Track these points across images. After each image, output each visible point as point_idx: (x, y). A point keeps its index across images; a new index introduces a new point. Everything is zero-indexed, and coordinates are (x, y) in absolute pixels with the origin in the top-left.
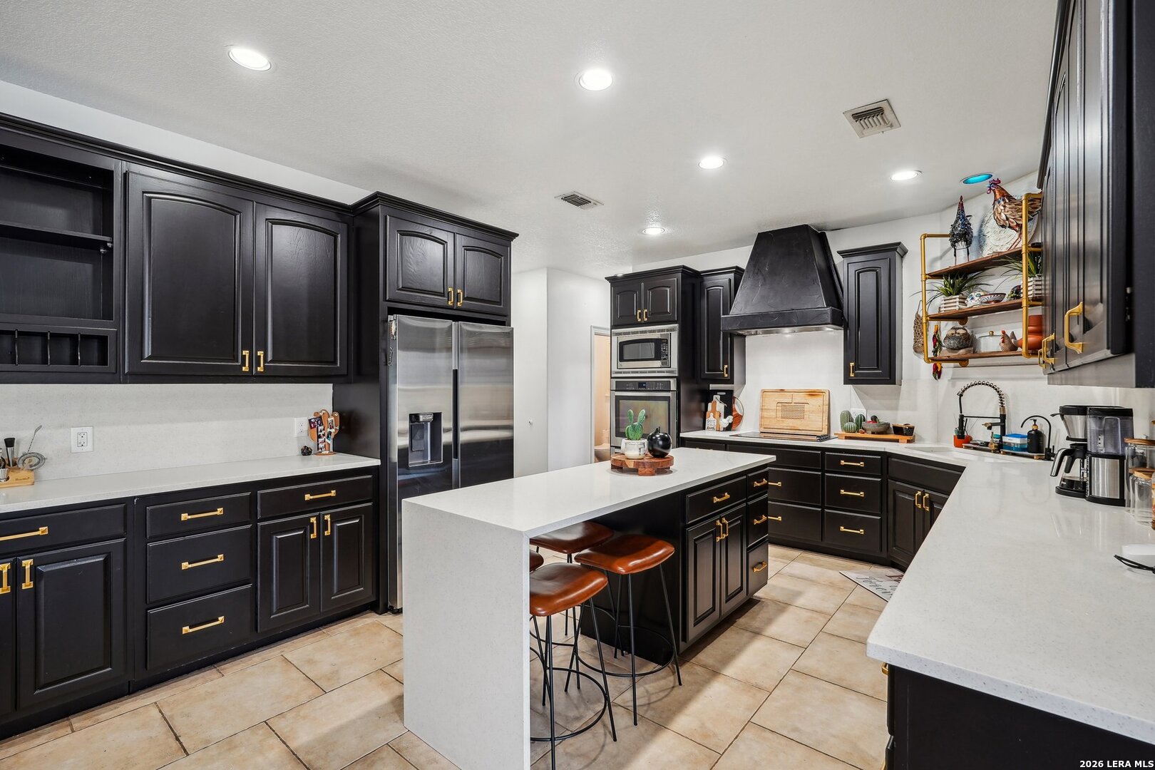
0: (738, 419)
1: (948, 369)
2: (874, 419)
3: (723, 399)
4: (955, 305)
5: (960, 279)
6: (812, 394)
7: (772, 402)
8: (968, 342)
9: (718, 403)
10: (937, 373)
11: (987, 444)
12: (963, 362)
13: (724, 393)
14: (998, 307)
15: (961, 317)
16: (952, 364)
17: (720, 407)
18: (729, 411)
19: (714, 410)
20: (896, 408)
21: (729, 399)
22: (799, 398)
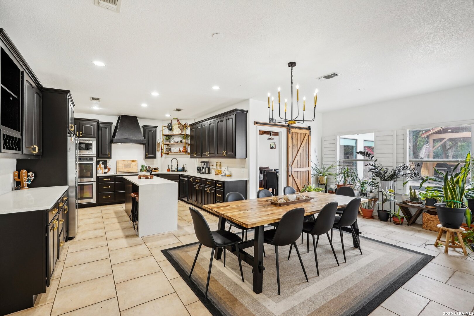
0: (109, 169)
1: (164, 155)
2: (149, 167)
3: (103, 164)
4: (167, 142)
5: (168, 137)
6: (133, 161)
7: (120, 164)
8: (170, 150)
9: (102, 164)
10: (162, 156)
11: (174, 170)
12: (168, 154)
13: (103, 162)
14: (176, 143)
15: (168, 145)
16: (165, 154)
17: (103, 166)
18: (106, 167)
19: (100, 167)
20: (153, 164)
21: (105, 163)
22: (129, 162)
